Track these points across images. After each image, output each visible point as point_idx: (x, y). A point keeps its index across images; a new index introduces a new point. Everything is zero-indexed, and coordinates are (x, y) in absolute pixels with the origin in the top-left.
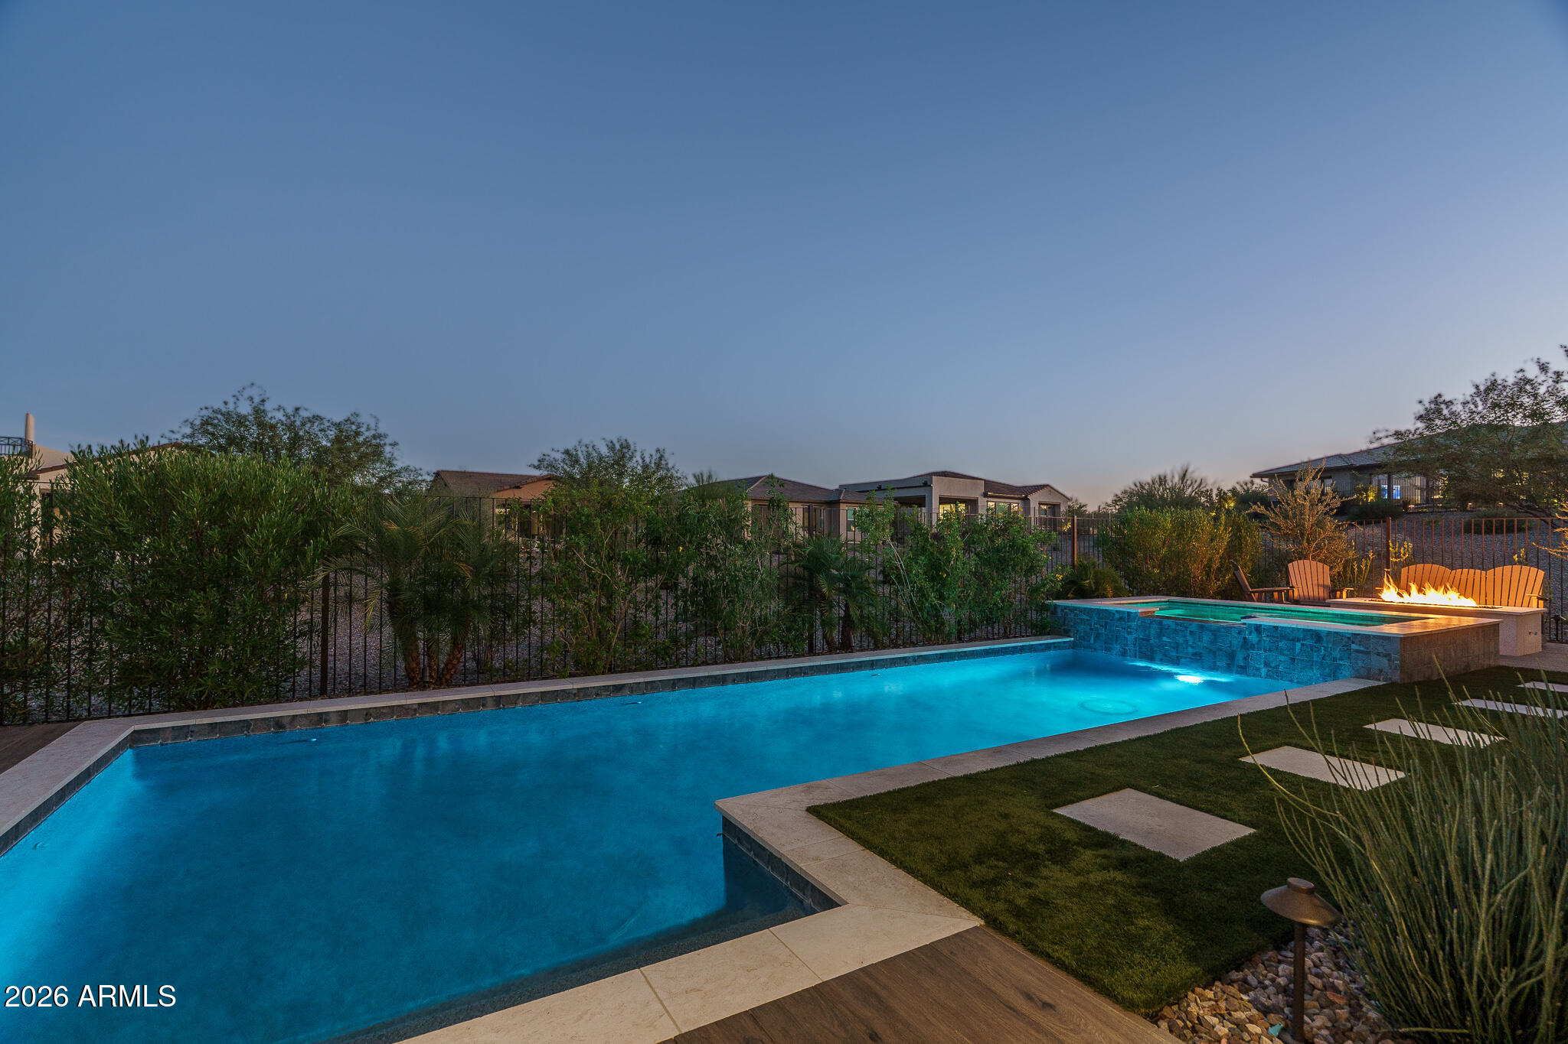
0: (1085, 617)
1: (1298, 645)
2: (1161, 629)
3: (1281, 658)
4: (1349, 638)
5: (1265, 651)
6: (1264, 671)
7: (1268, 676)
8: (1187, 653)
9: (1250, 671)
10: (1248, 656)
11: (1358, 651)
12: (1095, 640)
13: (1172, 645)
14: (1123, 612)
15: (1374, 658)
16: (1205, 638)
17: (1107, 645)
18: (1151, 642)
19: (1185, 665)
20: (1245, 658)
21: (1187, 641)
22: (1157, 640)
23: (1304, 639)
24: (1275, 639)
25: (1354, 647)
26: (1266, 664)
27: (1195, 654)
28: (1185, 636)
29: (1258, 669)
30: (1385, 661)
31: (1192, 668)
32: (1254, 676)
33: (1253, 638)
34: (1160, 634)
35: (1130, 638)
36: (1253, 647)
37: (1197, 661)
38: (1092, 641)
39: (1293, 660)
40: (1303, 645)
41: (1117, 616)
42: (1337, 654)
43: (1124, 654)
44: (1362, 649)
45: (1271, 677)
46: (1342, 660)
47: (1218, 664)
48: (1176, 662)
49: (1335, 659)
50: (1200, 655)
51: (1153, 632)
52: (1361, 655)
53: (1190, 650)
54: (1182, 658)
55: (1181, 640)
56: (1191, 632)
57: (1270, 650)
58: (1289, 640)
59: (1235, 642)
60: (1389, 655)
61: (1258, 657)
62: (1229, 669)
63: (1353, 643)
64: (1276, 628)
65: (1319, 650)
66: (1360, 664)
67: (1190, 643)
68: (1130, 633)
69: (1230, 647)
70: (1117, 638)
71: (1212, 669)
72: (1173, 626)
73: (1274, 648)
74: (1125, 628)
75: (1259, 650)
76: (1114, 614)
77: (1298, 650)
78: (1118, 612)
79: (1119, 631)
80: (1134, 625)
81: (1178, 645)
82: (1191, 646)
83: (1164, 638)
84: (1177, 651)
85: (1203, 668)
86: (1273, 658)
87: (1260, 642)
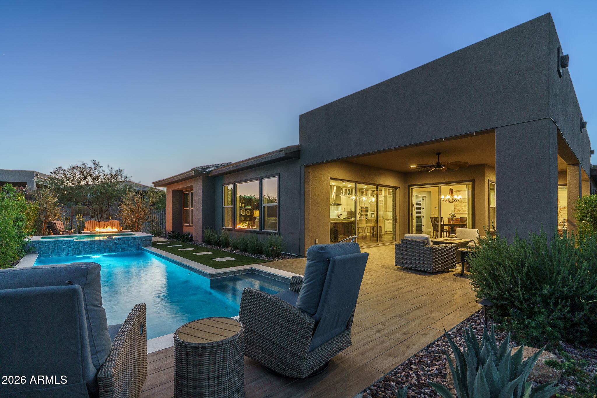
0: (45, 245)
1: (130, 241)
2: (84, 244)
3: (125, 246)
4: (142, 238)
5: (121, 245)
6: (120, 250)
8: (95, 250)
9: (116, 251)
10: (116, 247)
11: (144, 241)
12: (51, 253)
13: (89, 248)
14: (67, 240)
15: (147, 241)
16: (102, 244)
17: (58, 254)
18: (80, 249)
19: (93, 254)
21: (95, 246)
22: (82, 248)
25: (143, 240)
26: (121, 248)
27: (98, 250)
28: (94, 245)
29: (119, 250)
30: (149, 242)
31: (98, 254)
32: (118, 252)
33: (118, 242)
34: (84, 246)
35: (70, 249)
36: (117, 244)
38: (50, 253)
39: (128, 246)
41: (64, 242)
42: (139, 242)
43: (67, 255)
44: (145, 240)
45: (122, 251)
46: (140, 243)
47: (106, 251)
48: (91, 253)
49: (139, 243)
50: (100, 250)
51: (81, 245)
53: (96, 249)
54: (93, 252)
55: (92, 246)
56: (96, 243)
57: (122, 244)
58: (128, 241)
59: (111, 244)
60: (150, 240)
62: (109, 252)
64: (124, 238)
65: (135, 242)
66: (144, 243)
68: (71, 247)
69: (110, 245)
70: (63, 250)
71: (103, 253)
72: (89, 242)
73: (123, 243)
74: (67, 246)
75: (119, 244)
76: (62, 242)
77: (130, 243)
78: (64, 240)
79: (65, 247)
80: (72, 244)
81: (91, 248)
82: (96, 247)
83: (86, 247)
84: (91, 250)
85: (101, 253)
86: (123, 246)
87: (119, 243)
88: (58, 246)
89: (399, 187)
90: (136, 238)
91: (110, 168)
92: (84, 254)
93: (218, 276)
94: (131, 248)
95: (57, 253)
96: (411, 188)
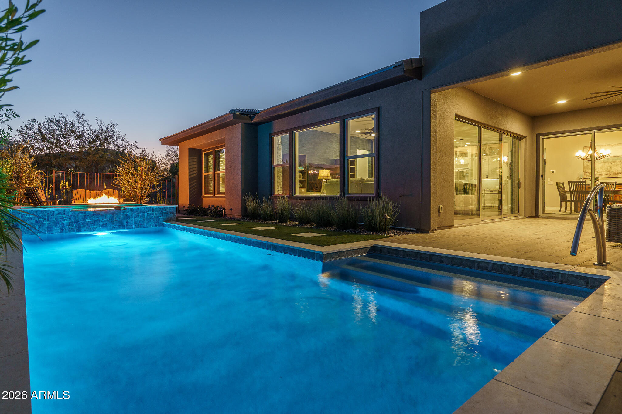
1: (146, 214)
2: (85, 216)
3: (140, 219)
4: (162, 209)
5: (134, 218)
6: (134, 226)
7: (135, 227)
8: (99, 225)
9: (128, 227)
10: (128, 221)
11: (165, 213)
12: (39, 228)
13: (92, 222)
14: (61, 210)
15: (169, 214)
16: (108, 217)
18: (79, 223)
19: (98, 230)
20: (127, 222)
21: (99, 220)
22: (82, 222)
23: (148, 211)
24: (138, 213)
25: (164, 212)
26: (135, 223)
27: (103, 224)
28: (98, 217)
29: (132, 226)
30: (172, 215)
31: (103, 231)
32: (130, 228)
33: (130, 214)
34: (84, 219)
35: (66, 223)
36: (129, 217)
37: (104, 227)
39: (144, 219)
40: (148, 213)
41: (56, 212)
42: (159, 215)
43: (62, 231)
44: (166, 212)
45: (137, 228)
46: (160, 217)
47: (115, 227)
48: (94, 229)
49: (158, 217)
50: (106, 224)
51: (80, 218)
52: (166, 214)
53: (101, 223)
54: (96, 227)
55: (96, 219)
56: (101, 216)
57: (136, 217)
58: (143, 212)
59: (121, 216)
60: (173, 213)
61: (132, 221)
62: (119, 228)
63: (164, 210)
66: (166, 217)
67: (101, 220)
68: (66, 220)
69: (120, 219)
70: (56, 224)
71: (112, 229)
72: (92, 214)
73: (138, 216)
74: (62, 219)
75: (132, 218)
76: (54, 212)
77: (146, 216)
78: (56, 210)
79: (58, 220)
80: (68, 216)
81: (94, 222)
82: (101, 221)
83: (87, 220)
84: (94, 225)
85: (108, 230)
86: (137, 220)
87: (132, 215)
88: (48, 217)
89: (525, 137)
90: (154, 209)
91: (99, 122)
92: (85, 231)
93: (333, 258)
94: (148, 222)
95: (48, 228)
96: (541, 138)
